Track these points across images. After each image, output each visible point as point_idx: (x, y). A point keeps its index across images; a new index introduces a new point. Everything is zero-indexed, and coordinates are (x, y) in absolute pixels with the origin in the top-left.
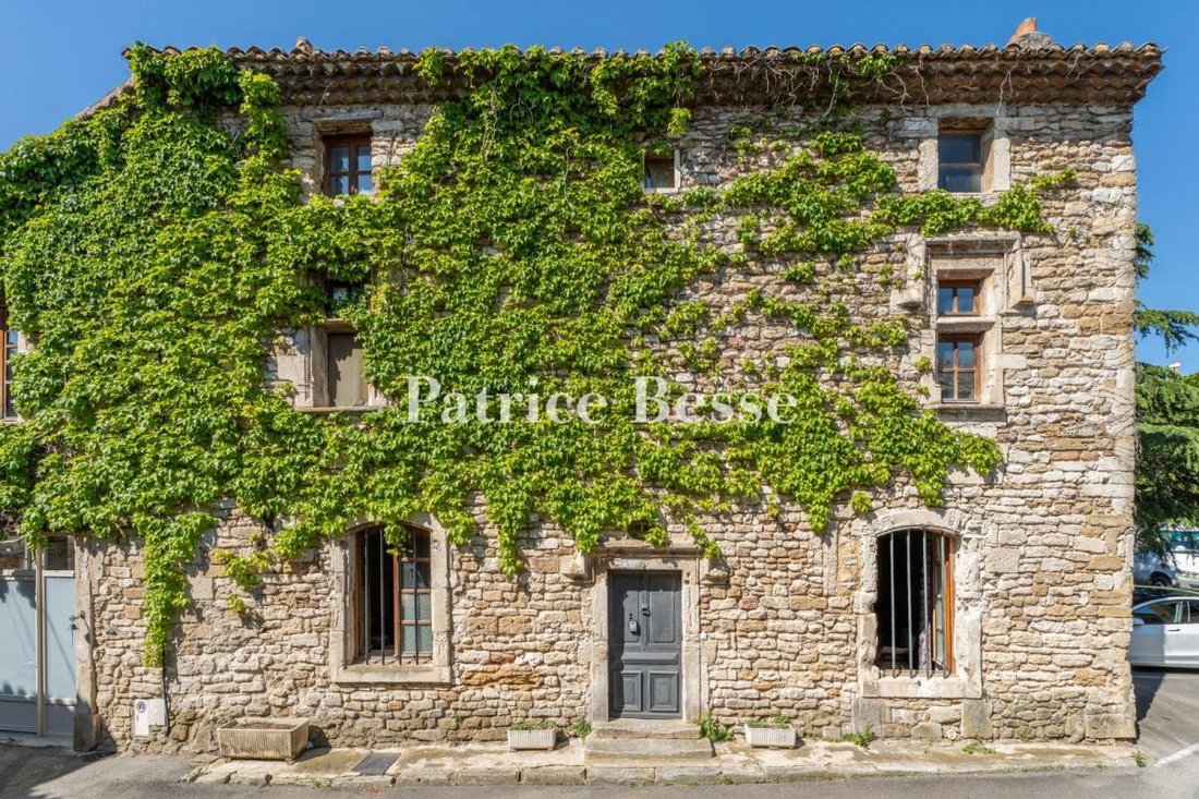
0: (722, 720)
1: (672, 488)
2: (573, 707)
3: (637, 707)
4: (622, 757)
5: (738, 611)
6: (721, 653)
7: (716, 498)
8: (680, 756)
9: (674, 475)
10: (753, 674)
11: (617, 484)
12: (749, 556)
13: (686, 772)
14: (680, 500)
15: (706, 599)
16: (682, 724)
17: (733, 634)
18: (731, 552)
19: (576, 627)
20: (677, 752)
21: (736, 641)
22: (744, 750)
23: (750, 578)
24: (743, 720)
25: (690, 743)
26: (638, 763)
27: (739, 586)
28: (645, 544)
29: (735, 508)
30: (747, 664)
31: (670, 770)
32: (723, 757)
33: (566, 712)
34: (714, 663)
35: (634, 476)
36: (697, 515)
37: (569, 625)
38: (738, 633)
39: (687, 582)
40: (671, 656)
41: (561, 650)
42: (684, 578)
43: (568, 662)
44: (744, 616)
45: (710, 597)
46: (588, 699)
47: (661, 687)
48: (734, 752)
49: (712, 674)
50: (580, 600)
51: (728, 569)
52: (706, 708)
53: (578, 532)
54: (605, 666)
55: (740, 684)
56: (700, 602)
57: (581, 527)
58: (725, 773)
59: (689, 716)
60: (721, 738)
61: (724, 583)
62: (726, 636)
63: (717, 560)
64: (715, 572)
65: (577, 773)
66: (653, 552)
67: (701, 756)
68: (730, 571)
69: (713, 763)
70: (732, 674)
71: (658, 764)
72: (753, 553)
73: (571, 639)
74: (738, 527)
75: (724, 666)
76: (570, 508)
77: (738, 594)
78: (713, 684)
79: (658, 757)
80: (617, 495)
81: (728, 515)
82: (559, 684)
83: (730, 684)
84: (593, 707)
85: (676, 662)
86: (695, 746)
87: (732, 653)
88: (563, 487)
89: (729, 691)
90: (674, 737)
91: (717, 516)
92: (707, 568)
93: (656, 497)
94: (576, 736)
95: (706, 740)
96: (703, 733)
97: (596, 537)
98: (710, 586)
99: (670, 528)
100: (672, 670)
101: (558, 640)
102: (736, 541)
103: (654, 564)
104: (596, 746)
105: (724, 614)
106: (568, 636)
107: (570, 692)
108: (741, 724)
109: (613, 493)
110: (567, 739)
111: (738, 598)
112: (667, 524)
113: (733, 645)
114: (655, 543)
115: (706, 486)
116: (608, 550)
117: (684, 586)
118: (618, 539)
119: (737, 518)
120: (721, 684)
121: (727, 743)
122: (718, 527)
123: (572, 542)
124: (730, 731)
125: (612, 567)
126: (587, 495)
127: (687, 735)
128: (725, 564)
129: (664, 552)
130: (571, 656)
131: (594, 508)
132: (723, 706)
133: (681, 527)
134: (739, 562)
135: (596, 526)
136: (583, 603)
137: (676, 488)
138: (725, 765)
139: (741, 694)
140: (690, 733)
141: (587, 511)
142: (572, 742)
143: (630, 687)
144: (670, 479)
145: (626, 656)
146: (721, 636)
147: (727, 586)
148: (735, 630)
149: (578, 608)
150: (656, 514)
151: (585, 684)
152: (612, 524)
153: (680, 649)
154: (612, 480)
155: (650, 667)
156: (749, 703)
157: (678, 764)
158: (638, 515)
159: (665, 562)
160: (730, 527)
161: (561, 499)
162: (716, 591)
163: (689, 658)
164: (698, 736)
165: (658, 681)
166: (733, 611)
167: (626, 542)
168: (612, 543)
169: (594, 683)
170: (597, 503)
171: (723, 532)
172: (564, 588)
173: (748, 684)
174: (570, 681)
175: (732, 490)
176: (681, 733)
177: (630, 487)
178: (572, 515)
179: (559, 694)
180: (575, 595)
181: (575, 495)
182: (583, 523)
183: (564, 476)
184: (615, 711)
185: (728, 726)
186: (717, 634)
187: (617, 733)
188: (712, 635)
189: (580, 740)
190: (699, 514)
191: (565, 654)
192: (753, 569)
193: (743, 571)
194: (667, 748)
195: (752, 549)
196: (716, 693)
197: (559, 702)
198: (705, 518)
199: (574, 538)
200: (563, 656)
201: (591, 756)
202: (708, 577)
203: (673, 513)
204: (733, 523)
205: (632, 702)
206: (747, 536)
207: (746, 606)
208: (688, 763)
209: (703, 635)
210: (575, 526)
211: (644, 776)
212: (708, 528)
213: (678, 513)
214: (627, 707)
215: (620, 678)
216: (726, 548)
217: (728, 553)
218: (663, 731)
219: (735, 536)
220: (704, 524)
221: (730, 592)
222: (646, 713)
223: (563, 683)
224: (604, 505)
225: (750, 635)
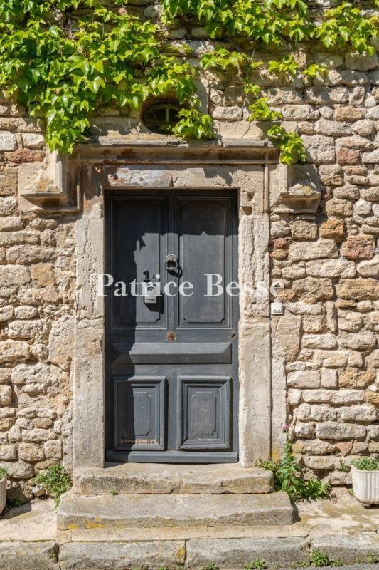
0: (311, 461)
1: (221, 40)
2: (40, 443)
3: (157, 443)
4: (128, 523)
5: (339, 263)
6: (309, 339)
7: (301, 59)
8: (235, 521)
9: (224, 15)
10: (366, 376)
11: (124, 29)
12: (358, 162)
13: (244, 546)
14: (236, 59)
15: (281, 241)
16: (238, 470)
17: (329, 305)
18: (327, 155)
19: (46, 293)
20: (228, 513)
21: (335, 317)
22: (350, 512)
23: (361, 202)
24: (348, 460)
25: (254, 500)
26: (155, 534)
27: (340, 216)
28: (172, 139)
29: (334, 76)
30: (356, 358)
31: (212, 546)
32: (312, 522)
33: (27, 451)
34: (295, 357)
35: (155, 19)
36: (266, 88)
37: (34, 290)
38: (339, 302)
39: (248, 210)
40: (220, 347)
41: (18, 338)
42: (243, 202)
43: (32, 360)
44: (350, 271)
45: (290, 237)
46: (67, 427)
47: (200, 403)
48: (333, 515)
49: (293, 378)
50: (54, 244)
51: (321, 186)
52: (282, 437)
53: (51, 117)
54: (98, 364)
55: (342, 395)
56: (270, 246)
57: (58, 106)
58: (315, 545)
59: (250, 454)
60: (308, 493)
61: (313, 211)
62: (318, 307)
63: (302, 168)
64: (299, 190)
65: (41, 551)
66: (188, 156)
67: (272, 518)
68: (325, 191)
69: (295, 531)
70: (329, 377)
71: (192, 534)
72: (367, 157)
73: (37, 317)
74: (339, 111)
75: (315, 362)
76: (36, 73)
77: (340, 230)
78: (295, 395)
79: (193, 523)
80: (121, 50)
81: (322, 88)
82: (13, 402)
83: (324, 395)
84: (76, 440)
85: (228, 358)
86: (261, 504)
87: (329, 339)
88: (24, 35)
89: (324, 408)
90: (224, 490)
91: (301, 91)
92: (284, 182)
93: (192, 56)
94: (44, 497)
95: (282, 495)
96: (276, 484)
97: (83, 124)
98: (289, 217)
99: (217, 112)
100: (219, 373)
101: (13, 318)
102: (336, 136)
103: (191, 178)
104: (78, 507)
105: (315, 268)
106: (31, 311)
107: (34, 415)
108: (347, 469)
109: (115, 45)
110: (27, 502)
111: (339, 239)
112: (212, 105)
113: (330, 324)
114: (191, 137)
115: (281, 34)
116: (106, 153)
117: (243, 217)
118: (123, 133)
119: (337, 95)
120: (309, 395)
121: (320, 502)
122: (303, 110)
123: (40, 138)
124: (325, 481)
125: (113, 183)
126: (69, 51)
127: (245, 487)
128: (315, 177)
129: (206, 156)
130: (36, 348)
131: (79, 72)
132: (311, 436)
133: (237, 111)
134: (341, 173)
135: (84, 105)
136: (59, 250)
137: (228, 38)
138: (316, 534)
139: (344, 413)
140: (253, 482)
141: (67, 79)
142: (37, 506)
143: (146, 404)
144: (216, 21)
145: (139, 348)
146: (309, 308)
147: (319, 216)
148: (334, 298)
149: (50, 259)
150: (193, 86)
151: (61, 398)
152: (112, 104)
153: (235, 336)
154: (113, 24)
155: (178, 369)
156: (359, 430)
157: (230, 533)
158: (160, 85)
159: (209, 175)
160: (325, 111)
161: (22, 57)
162: (299, 227)
163: (251, 349)
164: (266, 487)
165: (196, 394)
166: (331, 262)
167: (138, 137)
168: (112, 138)
169: (78, 397)
170: (85, 65)
171: (312, 120)
172: (25, 223)
173: (357, 395)
174: (34, 394)
175: (329, 41)
176: (236, 482)
177: (146, 36)
178: (41, 86)
179: (13, 418)
180: (45, 235)
181: (45, 49)
182: (59, 99)
183: (27, 16)
184: (116, 450)
185: (321, 473)
186: (302, 305)
187: (119, 485)
188: (292, 306)
189: (51, 502)
190: (269, 87)
191: (25, 345)
192: (366, 185)
193: (348, 189)
194: (211, 508)
195: (364, 149)
196: (299, 413)
197: (13, 433)
198: (280, 94)
199: (44, 132)
200: (21, 348)
201: (68, 523)
202: (285, 199)
203: (224, 87)
204: (331, 104)
205: (148, 435)
206: (357, 126)
207: (354, 253)
208: (249, 532)
209: (276, 307)
210: (47, 106)
211: (164, 554)
212: (285, 112)
213: (231, 83)
214: (140, 442)
215: (128, 389)
216: (318, 148)
217: (320, 156)
218: (202, 480)
219: (333, 126)
220: (279, 104)
221: (325, 228)
222: (173, 453)
223: (22, 398)
224: (98, 66)
225: (360, 305)
